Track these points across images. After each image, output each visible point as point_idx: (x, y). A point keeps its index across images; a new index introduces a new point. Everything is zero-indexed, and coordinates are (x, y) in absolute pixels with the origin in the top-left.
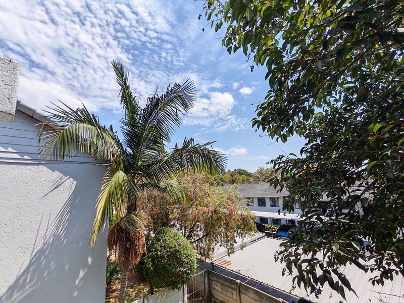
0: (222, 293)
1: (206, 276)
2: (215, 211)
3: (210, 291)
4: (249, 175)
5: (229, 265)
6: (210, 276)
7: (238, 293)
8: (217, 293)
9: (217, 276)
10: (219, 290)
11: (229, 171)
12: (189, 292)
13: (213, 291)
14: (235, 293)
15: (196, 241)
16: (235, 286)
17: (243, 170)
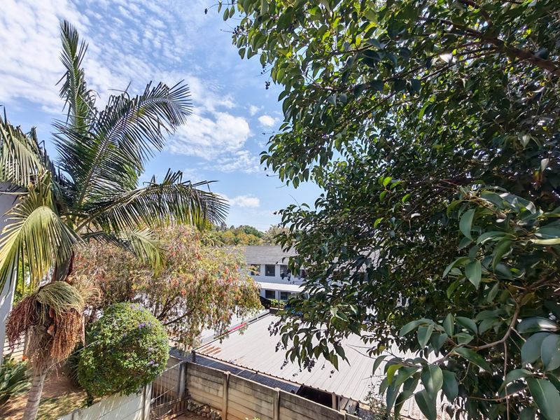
0: (204, 391)
1: (183, 371)
2: (205, 280)
3: (186, 390)
4: (258, 235)
5: (217, 353)
6: (188, 369)
7: (225, 389)
8: (195, 391)
9: (199, 369)
10: (200, 386)
11: (232, 227)
12: (154, 395)
13: (191, 390)
14: (221, 388)
15: (173, 322)
16: (222, 380)
17: (251, 228)
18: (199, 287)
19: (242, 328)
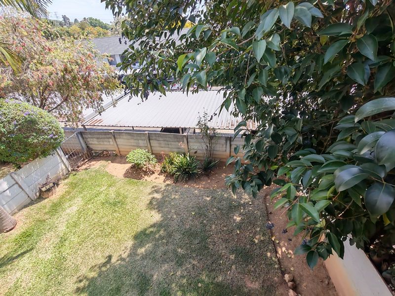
0: (100, 144)
1: (80, 138)
3: (88, 147)
4: (105, 27)
5: (100, 122)
6: (83, 135)
7: (114, 140)
8: (94, 146)
9: (90, 133)
10: (96, 143)
11: (76, 20)
12: (66, 154)
13: (91, 146)
14: (111, 140)
15: (54, 109)
16: (110, 136)
18: (63, 77)
19: (114, 104)
